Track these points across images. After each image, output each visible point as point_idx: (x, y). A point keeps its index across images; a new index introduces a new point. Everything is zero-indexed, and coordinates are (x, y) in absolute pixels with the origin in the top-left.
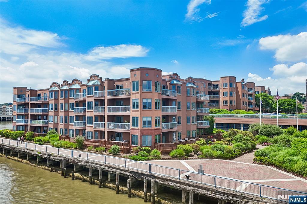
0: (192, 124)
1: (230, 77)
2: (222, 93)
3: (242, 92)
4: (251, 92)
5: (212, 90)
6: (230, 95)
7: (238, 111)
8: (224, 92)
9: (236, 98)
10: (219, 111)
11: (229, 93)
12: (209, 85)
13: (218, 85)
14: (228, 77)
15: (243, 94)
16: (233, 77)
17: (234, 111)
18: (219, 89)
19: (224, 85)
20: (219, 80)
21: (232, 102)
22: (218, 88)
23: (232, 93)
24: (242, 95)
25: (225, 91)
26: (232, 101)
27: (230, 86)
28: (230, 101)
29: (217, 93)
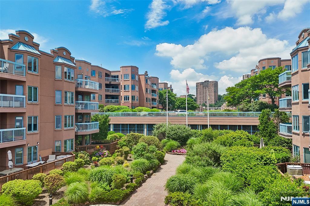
0: (65, 128)
1: (132, 67)
2: (123, 87)
3: (145, 86)
4: (155, 87)
5: (110, 82)
6: (132, 89)
7: (140, 108)
8: (125, 85)
9: (139, 93)
10: (118, 109)
11: (130, 86)
12: (107, 75)
13: (118, 76)
14: (129, 67)
15: (147, 89)
16: (136, 67)
17: (137, 108)
18: (119, 82)
19: (125, 77)
20: (119, 70)
21: (134, 98)
22: (118, 80)
23: (134, 87)
24: (145, 90)
25: (126, 83)
26: (134, 96)
27: (132, 78)
28: (132, 96)
29: (116, 86)
